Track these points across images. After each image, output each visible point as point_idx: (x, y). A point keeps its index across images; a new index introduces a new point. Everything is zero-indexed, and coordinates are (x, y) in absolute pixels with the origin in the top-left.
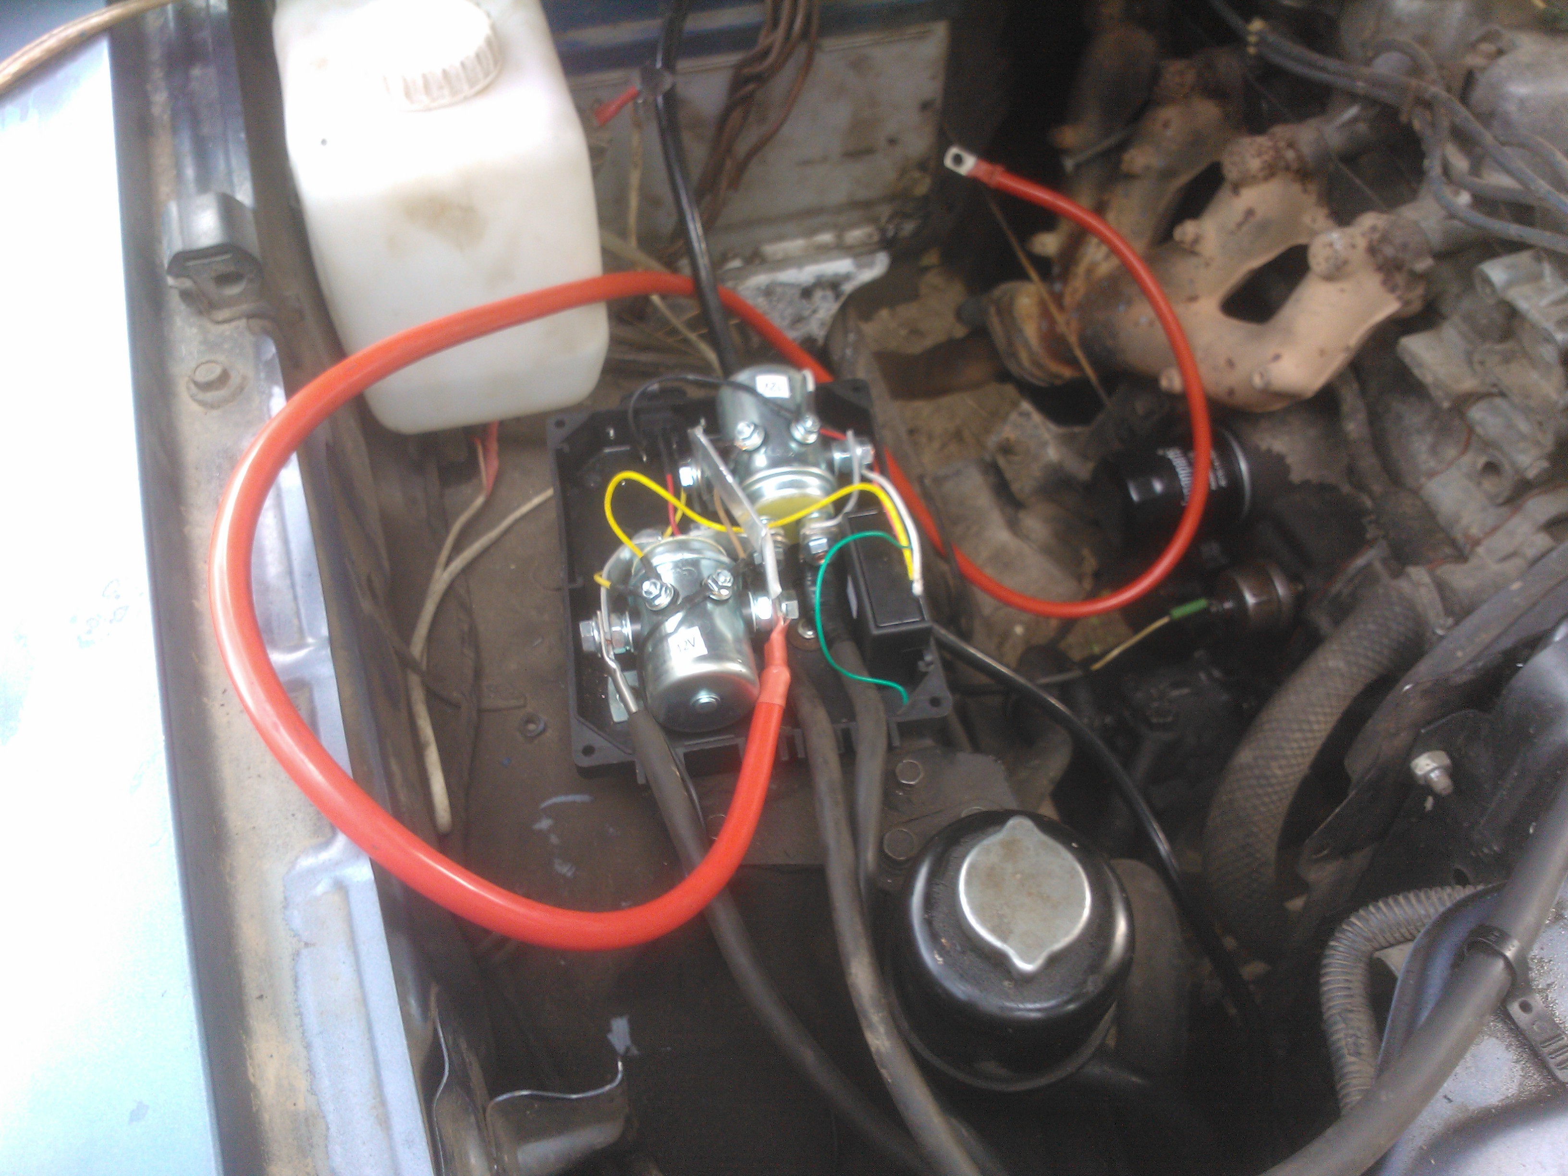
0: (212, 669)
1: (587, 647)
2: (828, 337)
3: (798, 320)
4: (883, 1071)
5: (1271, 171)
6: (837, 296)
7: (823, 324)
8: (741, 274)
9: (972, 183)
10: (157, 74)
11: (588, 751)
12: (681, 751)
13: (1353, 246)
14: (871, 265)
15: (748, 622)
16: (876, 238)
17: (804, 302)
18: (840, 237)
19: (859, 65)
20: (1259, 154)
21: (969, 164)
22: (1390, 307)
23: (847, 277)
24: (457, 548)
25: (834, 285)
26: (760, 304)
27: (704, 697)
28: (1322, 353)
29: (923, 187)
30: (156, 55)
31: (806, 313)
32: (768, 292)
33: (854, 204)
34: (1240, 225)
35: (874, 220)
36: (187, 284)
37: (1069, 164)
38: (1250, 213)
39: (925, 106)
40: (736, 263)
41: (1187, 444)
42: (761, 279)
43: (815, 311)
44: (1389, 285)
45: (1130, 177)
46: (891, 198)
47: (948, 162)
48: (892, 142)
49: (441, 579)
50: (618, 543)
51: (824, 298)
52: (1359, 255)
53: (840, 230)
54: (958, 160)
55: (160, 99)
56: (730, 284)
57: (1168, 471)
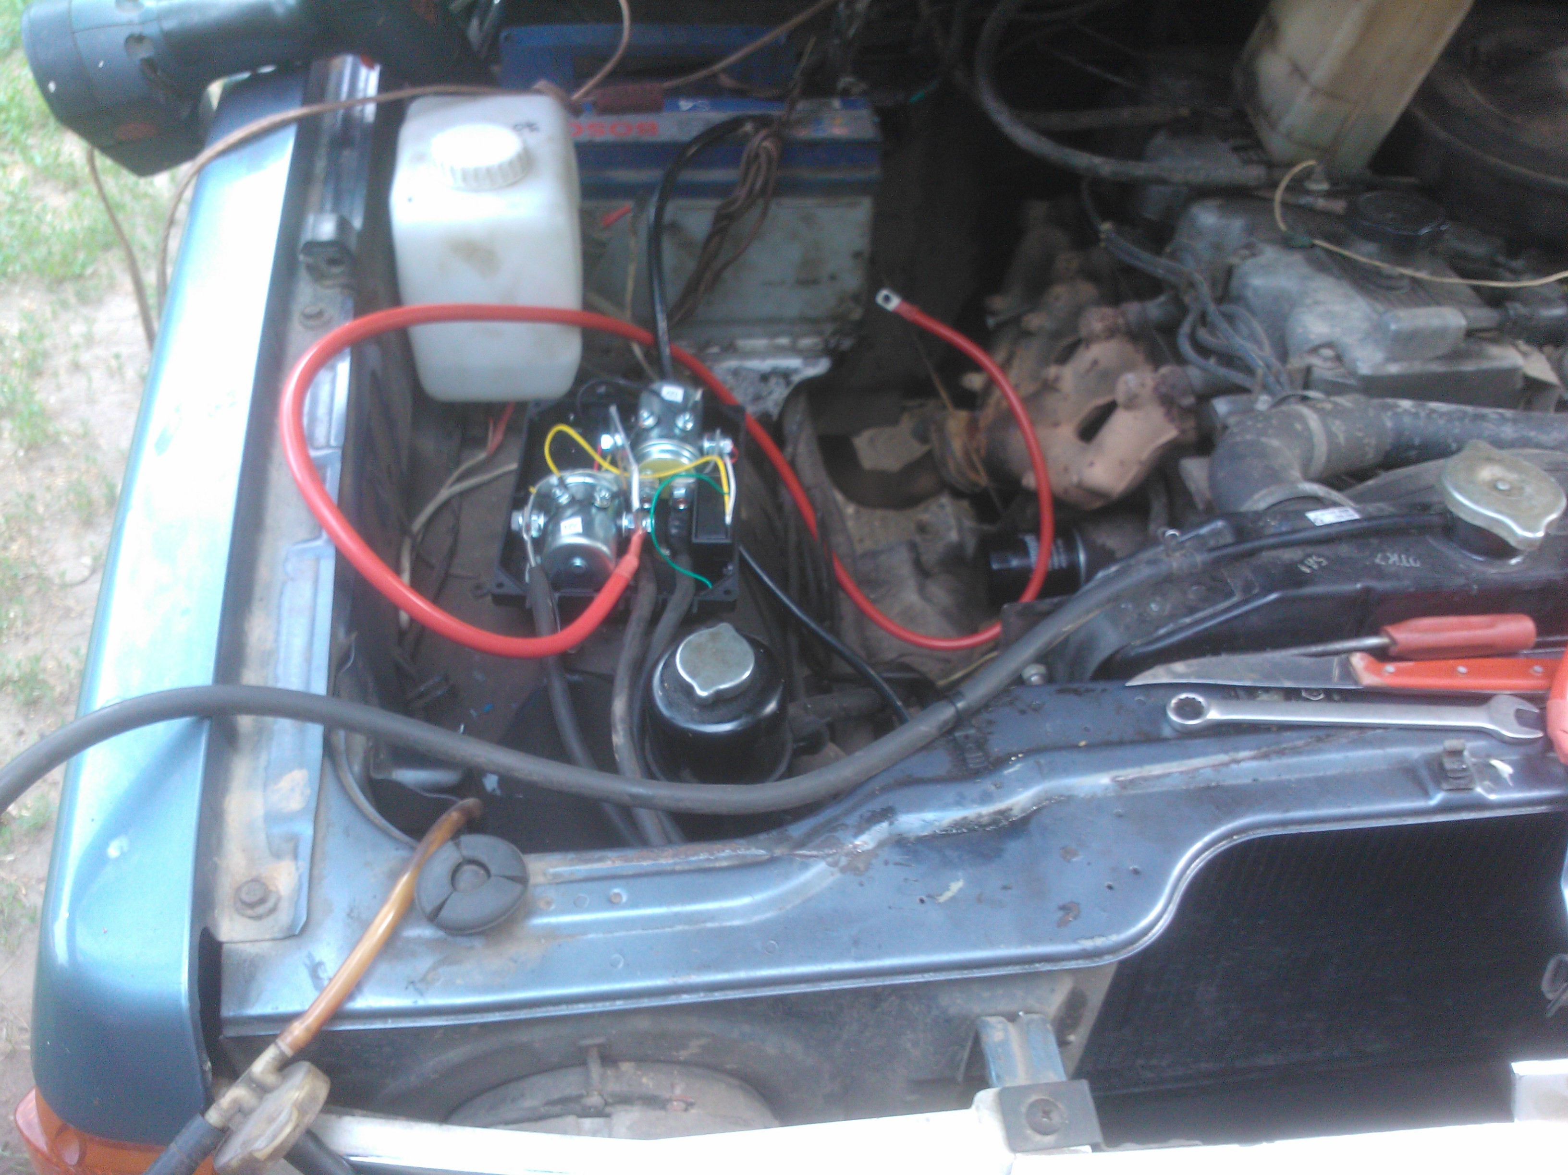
0: (276, 453)
1: (514, 526)
2: (781, 414)
3: (757, 398)
4: (617, 756)
5: (1111, 333)
6: (788, 383)
7: (776, 404)
8: (717, 358)
9: (895, 315)
10: (323, 151)
11: (500, 585)
12: (557, 595)
13: (1143, 385)
14: (815, 365)
15: (619, 529)
16: (821, 347)
17: (762, 384)
18: (794, 342)
19: (808, 220)
20: (1102, 319)
21: (894, 303)
22: (1170, 433)
23: (795, 371)
24: (459, 479)
25: (786, 375)
26: (730, 380)
27: (578, 562)
28: (1122, 463)
29: (857, 314)
30: (325, 140)
31: (764, 394)
32: (736, 373)
33: (804, 320)
34: (1088, 371)
35: (819, 333)
36: (310, 260)
37: (991, 322)
38: (1095, 363)
39: (857, 255)
40: (715, 350)
41: (1036, 531)
42: (732, 363)
43: (770, 393)
44: (1168, 415)
45: (1028, 334)
46: (833, 318)
47: (880, 299)
48: (833, 278)
49: (444, 494)
50: (549, 472)
51: (777, 384)
52: (1147, 392)
53: (795, 337)
54: (887, 299)
55: (321, 165)
56: (708, 364)
57: (1023, 550)
